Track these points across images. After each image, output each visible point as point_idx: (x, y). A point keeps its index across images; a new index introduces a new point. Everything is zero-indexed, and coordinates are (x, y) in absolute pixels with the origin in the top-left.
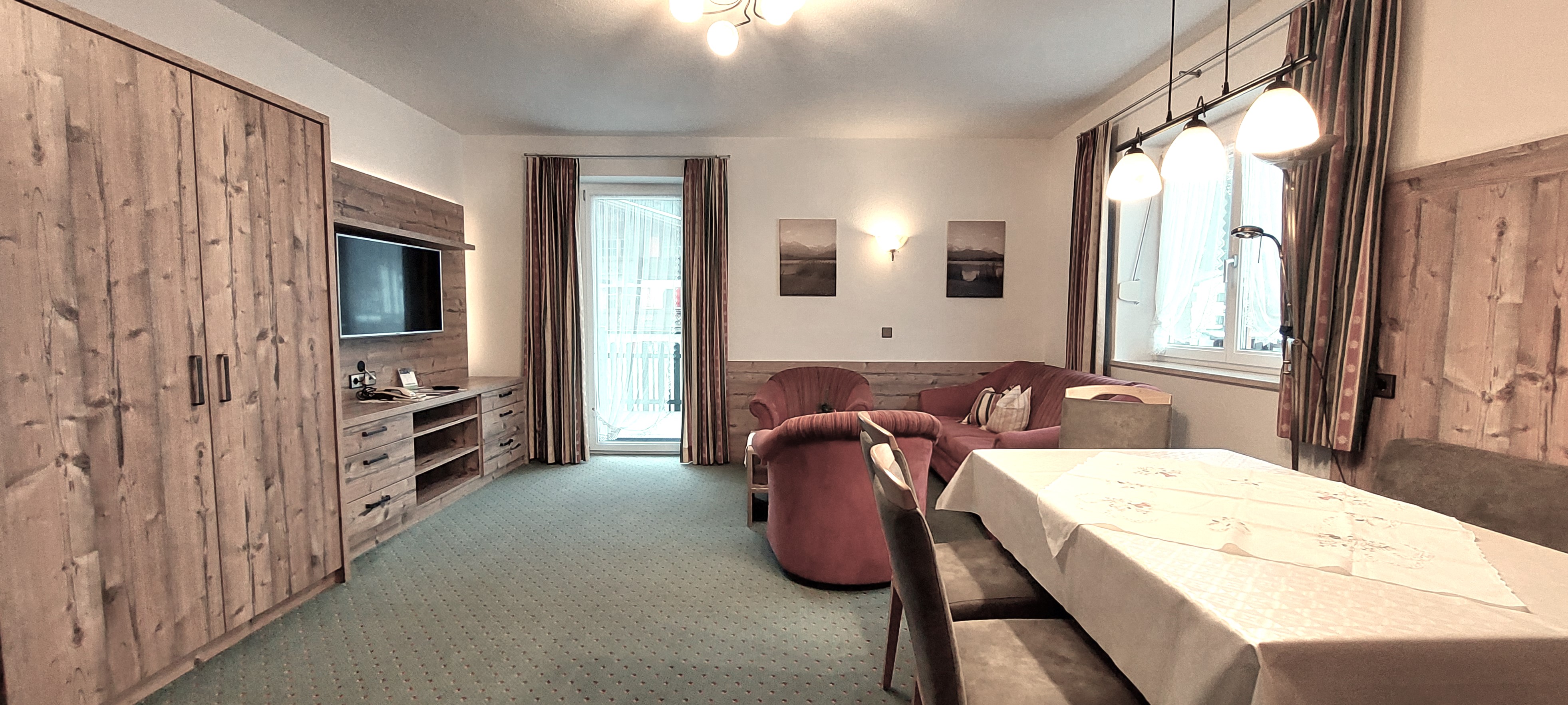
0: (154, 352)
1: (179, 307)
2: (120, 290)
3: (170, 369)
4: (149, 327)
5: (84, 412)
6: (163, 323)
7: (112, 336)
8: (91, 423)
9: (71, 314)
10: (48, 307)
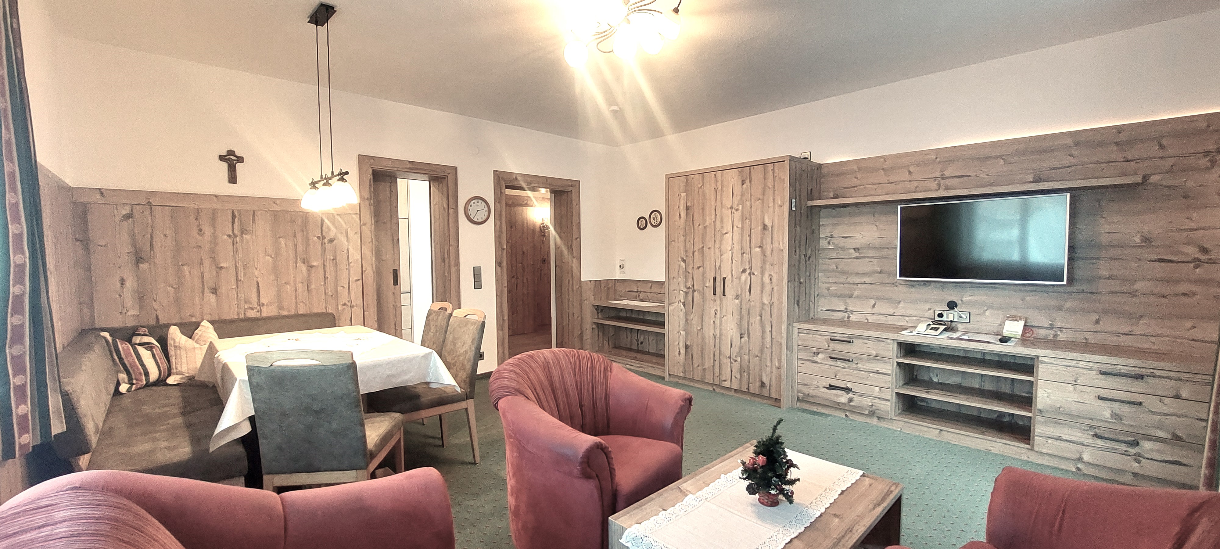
0: (704, 273)
1: (713, 258)
2: (696, 254)
3: (708, 281)
4: (703, 266)
5: (685, 290)
6: (707, 264)
7: (693, 268)
8: (686, 293)
9: (684, 261)
10: (680, 259)
